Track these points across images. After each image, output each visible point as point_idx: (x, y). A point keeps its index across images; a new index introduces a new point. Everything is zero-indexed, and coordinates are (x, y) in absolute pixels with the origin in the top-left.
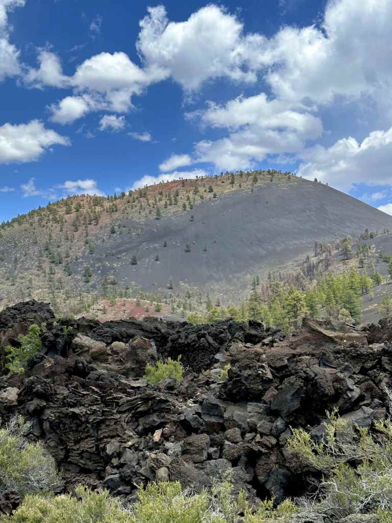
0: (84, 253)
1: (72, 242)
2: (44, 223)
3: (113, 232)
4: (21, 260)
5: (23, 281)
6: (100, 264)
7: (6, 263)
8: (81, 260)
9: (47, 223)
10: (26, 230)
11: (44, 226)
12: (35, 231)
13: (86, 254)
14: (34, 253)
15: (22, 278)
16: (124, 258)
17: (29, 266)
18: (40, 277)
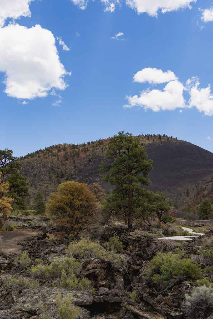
0: (75, 172)
1: (66, 166)
2: (46, 156)
3: (90, 161)
4: (37, 175)
5: (41, 187)
6: (87, 178)
7: (28, 177)
8: (74, 176)
9: (48, 156)
10: (36, 160)
11: (47, 158)
12: (42, 160)
13: (77, 173)
14: (44, 172)
15: (40, 185)
16: (101, 175)
17: (43, 178)
18: (52, 185)
